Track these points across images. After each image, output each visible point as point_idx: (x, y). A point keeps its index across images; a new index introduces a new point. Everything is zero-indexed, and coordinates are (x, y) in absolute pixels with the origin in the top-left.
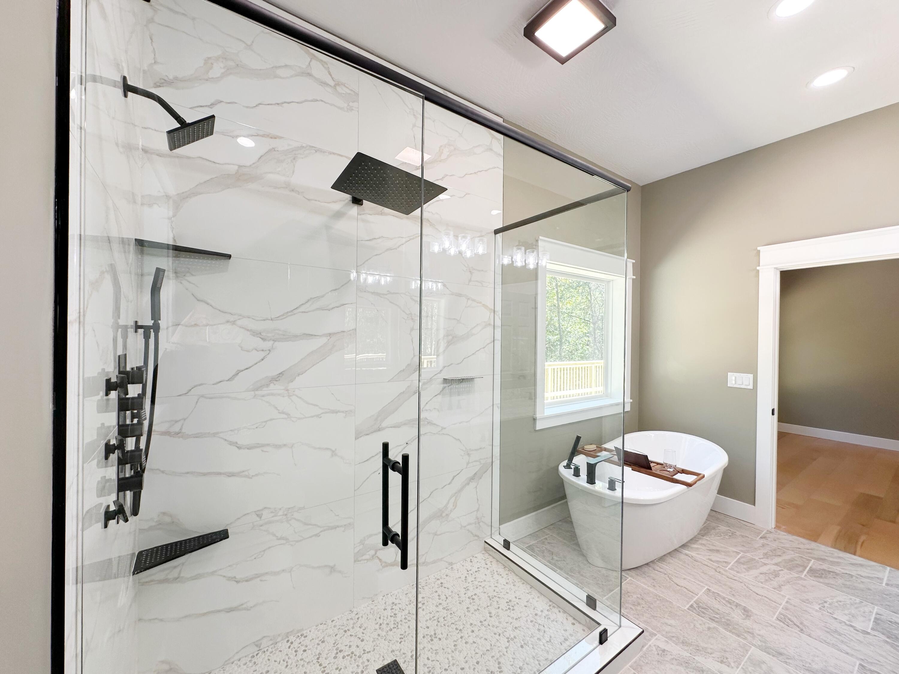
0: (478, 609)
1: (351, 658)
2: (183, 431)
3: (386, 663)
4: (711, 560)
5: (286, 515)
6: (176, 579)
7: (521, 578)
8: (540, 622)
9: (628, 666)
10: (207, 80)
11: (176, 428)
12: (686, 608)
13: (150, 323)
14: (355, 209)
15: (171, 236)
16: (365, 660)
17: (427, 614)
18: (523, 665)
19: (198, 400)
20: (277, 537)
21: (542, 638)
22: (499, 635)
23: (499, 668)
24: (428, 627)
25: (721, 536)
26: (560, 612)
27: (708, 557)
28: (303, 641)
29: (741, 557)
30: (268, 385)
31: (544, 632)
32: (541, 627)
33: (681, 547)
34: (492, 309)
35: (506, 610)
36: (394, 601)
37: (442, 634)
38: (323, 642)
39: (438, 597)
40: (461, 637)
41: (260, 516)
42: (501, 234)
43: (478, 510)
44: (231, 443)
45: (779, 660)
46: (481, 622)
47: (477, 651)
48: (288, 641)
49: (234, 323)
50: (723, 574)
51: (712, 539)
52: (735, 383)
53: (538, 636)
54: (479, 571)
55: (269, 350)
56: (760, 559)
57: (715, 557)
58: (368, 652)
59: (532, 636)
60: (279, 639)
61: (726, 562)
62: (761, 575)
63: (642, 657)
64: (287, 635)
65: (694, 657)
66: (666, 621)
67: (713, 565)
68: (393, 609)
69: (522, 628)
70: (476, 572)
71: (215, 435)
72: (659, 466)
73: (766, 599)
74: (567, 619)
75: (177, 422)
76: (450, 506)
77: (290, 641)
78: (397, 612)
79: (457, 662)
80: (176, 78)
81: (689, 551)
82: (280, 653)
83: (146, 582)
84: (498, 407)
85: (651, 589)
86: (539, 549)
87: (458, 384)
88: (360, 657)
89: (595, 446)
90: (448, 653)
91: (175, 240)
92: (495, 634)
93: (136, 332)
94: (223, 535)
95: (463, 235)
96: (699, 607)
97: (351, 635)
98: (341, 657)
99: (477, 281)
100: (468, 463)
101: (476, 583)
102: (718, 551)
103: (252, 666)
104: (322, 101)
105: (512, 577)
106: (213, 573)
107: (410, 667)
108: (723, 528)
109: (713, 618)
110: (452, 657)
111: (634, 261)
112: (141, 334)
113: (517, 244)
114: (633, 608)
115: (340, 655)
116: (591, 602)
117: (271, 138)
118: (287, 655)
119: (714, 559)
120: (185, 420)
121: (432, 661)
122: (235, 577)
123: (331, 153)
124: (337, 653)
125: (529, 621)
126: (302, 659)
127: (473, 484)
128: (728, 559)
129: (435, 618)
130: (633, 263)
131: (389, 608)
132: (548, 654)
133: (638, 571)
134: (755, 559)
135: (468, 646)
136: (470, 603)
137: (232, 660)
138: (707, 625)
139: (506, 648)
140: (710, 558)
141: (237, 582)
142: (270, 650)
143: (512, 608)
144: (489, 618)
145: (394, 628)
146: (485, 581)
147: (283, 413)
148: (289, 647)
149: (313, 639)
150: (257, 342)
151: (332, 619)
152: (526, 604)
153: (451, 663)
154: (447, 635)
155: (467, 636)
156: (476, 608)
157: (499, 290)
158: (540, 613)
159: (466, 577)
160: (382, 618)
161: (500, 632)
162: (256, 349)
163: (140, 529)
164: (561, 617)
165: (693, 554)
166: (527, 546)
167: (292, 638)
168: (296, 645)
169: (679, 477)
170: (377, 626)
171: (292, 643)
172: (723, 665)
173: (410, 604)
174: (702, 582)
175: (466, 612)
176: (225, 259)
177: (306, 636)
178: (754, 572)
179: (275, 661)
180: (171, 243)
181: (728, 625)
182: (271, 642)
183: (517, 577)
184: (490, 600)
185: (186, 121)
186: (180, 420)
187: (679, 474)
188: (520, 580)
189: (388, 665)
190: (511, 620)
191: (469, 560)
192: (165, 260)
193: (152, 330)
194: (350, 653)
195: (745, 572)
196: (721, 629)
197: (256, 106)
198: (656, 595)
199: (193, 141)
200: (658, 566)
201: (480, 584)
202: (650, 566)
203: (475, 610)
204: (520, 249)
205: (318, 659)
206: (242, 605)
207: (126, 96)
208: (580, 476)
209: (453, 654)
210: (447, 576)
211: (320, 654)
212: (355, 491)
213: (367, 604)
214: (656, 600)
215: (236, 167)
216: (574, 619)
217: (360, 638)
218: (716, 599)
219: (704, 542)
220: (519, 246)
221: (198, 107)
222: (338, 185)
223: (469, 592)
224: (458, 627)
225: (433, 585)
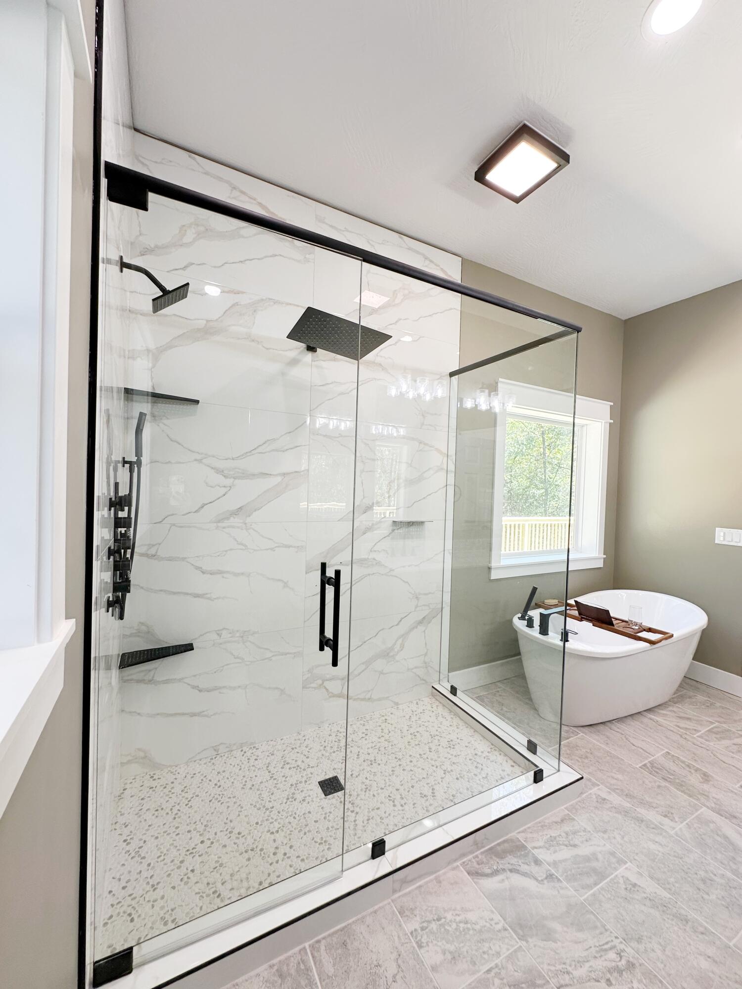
0: (419, 744)
1: (297, 769)
2: (158, 554)
3: (327, 777)
4: (678, 727)
5: (242, 637)
6: (150, 681)
7: (466, 723)
8: (478, 761)
9: (563, 807)
10: (181, 246)
11: (152, 551)
12: (637, 767)
13: (134, 459)
14: (310, 355)
15: (150, 384)
16: (308, 772)
17: (369, 743)
18: (456, 793)
19: (170, 528)
20: (234, 656)
21: (478, 774)
22: (437, 767)
23: (433, 793)
24: (369, 754)
25: (697, 705)
26: (500, 754)
27: (675, 723)
28: (255, 752)
29: (716, 727)
30: (228, 518)
31: (482, 769)
32: (480, 766)
33: (645, 711)
34: (445, 454)
35: (446, 748)
36: (339, 729)
37: (381, 760)
38: (273, 755)
39: (381, 731)
40: (400, 765)
41: (219, 635)
42: (457, 376)
43: (426, 654)
44: (197, 568)
45: (731, 822)
46: (420, 755)
47: (413, 777)
48: (242, 751)
49: (200, 461)
50: (688, 740)
51: (686, 707)
52: (724, 539)
53: (476, 773)
54: (424, 712)
55: (230, 487)
56: (738, 731)
57: (683, 724)
58: (312, 767)
59: (469, 771)
60: (235, 748)
61: (695, 730)
62: (734, 746)
63: (579, 801)
64: (242, 745)
65: (636, 809)
66: (613, 775)
67: (679, 731)
68: (337, 736)
69: (460, 764)
70: (421, 713)
71: (184, 559)
72: (624, 623)
73: (734, 768)
74: (507, 761)
75: (153, 545)
76: (397, 647)
77: (244, 751)
78: (341, 739)
79: (393, 784)
80: (157, 247)
81: (654, 716)
82: (235, 759)
83: (128, 680)
84: (449, 553)
85: (603, 746)
86: (489, 700)
87: (408, 528)
88: (304, 770)
89: (557, 601)
90: (386, 776)
91: (154, 388)
92: (433, 766)
93: (124, 466)
94: (189, 647)
95: (421, 378)
96: (652, 767)
97: (298, 752)
98: (288, 768)
99: (429, 425)
100: (417, 606)
101: (420, 722)
102: (688, 719)
103: (211, 766)
104: (281, 255)
105: (456, 721)
106: (180, 680)
107: (350, 784)
108: (700, 698)
109: (666, 778)
110: (389, 779)
111: (612, 404)
112: (126, 469)
113: (480, 386)
114: (579, 759)
115: (287, 766)
116: (532, 747)
117: (235, 293)
118: (241, 761)
119: (682, 725)
120: (160, 544)
121: (370, 780)
122: (198, 686)
123: (288, 304)
124: (284, 765)
125: (468, 759)
126: (253, 766)
127: (421, 628)
128: (699, 728)
129: (376, 747)
130: (611, 406)
131: (334, 735)
132: (483, 788)
133: (591, 729)
134: (731, 731)
135: (405, 772)
136: (412, 739)
137: (194, 759)
138: (657, 784)
139: (442, 778)
140: (678, 724)
141: (200, 691)
142: (226, 756)
143: (452, 747)
144: (428, 752)
145: (337, 751)
146: (429, 721)
147: (241, 544)
148: (243, 755)
149: (264, 752)
150: (220, 479)
151: (282, 738)
152: (467, 745)
153: (388, 784)
154: (387, 762)
155: (405, 764)
156: (417, 743)
157: (453, 434)
158: (480, 754)
159: (410, 716)
160: (327, 741)
161: (438, 765)
162: (219, 486)
163: (123, 635)
164: (500, 758)
165: (659, 719)
166: (477, 696)
167: (245, 749)
168: (248, 754)
169: (643, 635)
170: (322, 748)
171: (245, 752)
172: (666, 819)
173: (354, 733)
174: (663, 745)
175: (407, 745)
176: (193, 404)
177: (258, 749)
178: (726, 742)
179: (231, 765)
180: (150, 390)
181: (681, 785)
182: (228, 749)
183: (462, 722)
184: (432, 737)
185: (166, 289)
186: (156, 544)
187: (644, 632)
188: (464, 724)
189: (330, 779)
190: (450, 757)
191: (415, 702)
192: (145, 405)
193: (136, 465)
194: (296, 766)
195: (716, 741)
196: (672, 788)
197: (222, 265)
198: (608, 752)
199: (172, 304)
200: (615, 726)
201: (423, 723)
202: (606, 726)
203: (416, 745)
204: (483, 392)
205: (268, 767)
206: (204, 712)
207: (122, 271)
208: (533, 627)
209: (390, 778)
210: (392, 714)
211: (269, 763)
212: (305, 622)
213: (314, 729)
214: (606, 755)
215: (205, 322)
216: (514, 762)
217: (305, 756)
218: (674, 762)
219: (675, 709)
220: (482, 389)
221: (173, 270)
222: (294, 335)
223: (412, 729)
224: (397, 757)
225: (377, 720)
